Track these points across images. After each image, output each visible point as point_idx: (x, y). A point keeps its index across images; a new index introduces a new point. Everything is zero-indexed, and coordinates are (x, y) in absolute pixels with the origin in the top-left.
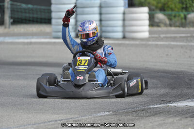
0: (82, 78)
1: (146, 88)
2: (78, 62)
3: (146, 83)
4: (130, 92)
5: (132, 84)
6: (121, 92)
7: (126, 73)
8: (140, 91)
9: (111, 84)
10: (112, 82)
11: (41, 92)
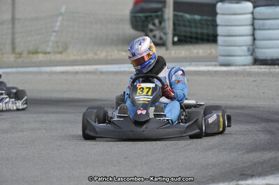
0: (144, 112)
1: (229, 126)
2: (139, 91)
3: (229, 118)
4: (209, 131)
5: (211, 120)
6: (198, 130)
7: (201, 105)
8: (221, 129)
9: (182, 120)
10: (183, 117)
11: (88, 132)
